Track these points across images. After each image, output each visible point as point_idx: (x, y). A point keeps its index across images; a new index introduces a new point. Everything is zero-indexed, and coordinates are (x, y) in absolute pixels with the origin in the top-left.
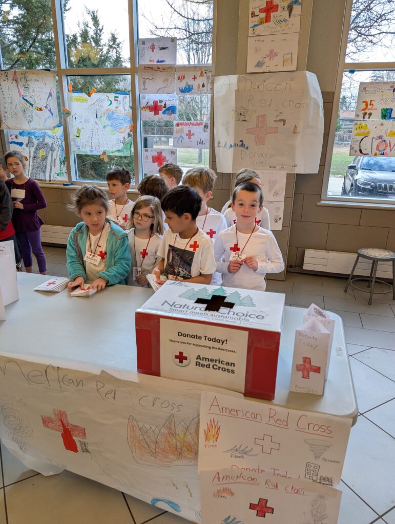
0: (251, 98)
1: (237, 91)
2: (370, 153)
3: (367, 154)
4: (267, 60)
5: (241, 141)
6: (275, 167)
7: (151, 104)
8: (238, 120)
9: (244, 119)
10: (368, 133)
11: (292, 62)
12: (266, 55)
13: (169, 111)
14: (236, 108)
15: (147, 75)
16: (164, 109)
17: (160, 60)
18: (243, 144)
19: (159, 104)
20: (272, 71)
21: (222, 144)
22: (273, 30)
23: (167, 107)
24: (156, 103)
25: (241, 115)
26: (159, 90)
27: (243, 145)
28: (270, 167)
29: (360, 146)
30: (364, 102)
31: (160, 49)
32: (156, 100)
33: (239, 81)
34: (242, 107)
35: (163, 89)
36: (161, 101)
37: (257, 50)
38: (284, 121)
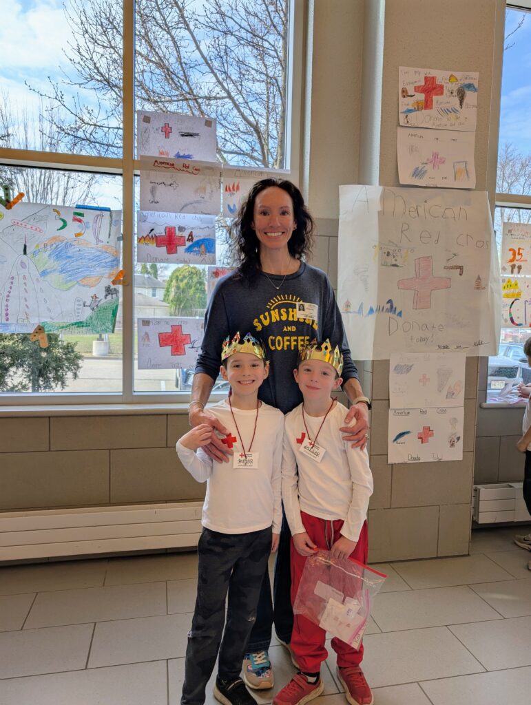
0: (405, 227)
1: (382, 214)
2: (524, 323)
3: (520, 325)
4: (429, 167)
5: (390, 301)
6: (446, 347)
7: (160, 231)
8: (383, 264)
9: (394, 263)
10: (519, 294)
11: (467, 175)
12: (428, 159)
13: (200, 247)
14: (380, 242)
15: (160, 176)
16: (188, 244)
17: (181, 154)
18: (392, 306)
19: (178, 233)
20: (439, 186)
21: (355, 307)
22: (438, 122)
23: (195, 239)
24: (170, 232)
25: (389, 256)
26: (186, 205)
27: (392, 309)
28: (439, 347)
29: (510, 313)
30: (510, 250)
31: (183, 136)
32: (171, 225)
33: (384, 198)
34: (390, 241)
35: (196, 205)
36: (181, 229)
37: (412, 149)
38: (461, 268)
